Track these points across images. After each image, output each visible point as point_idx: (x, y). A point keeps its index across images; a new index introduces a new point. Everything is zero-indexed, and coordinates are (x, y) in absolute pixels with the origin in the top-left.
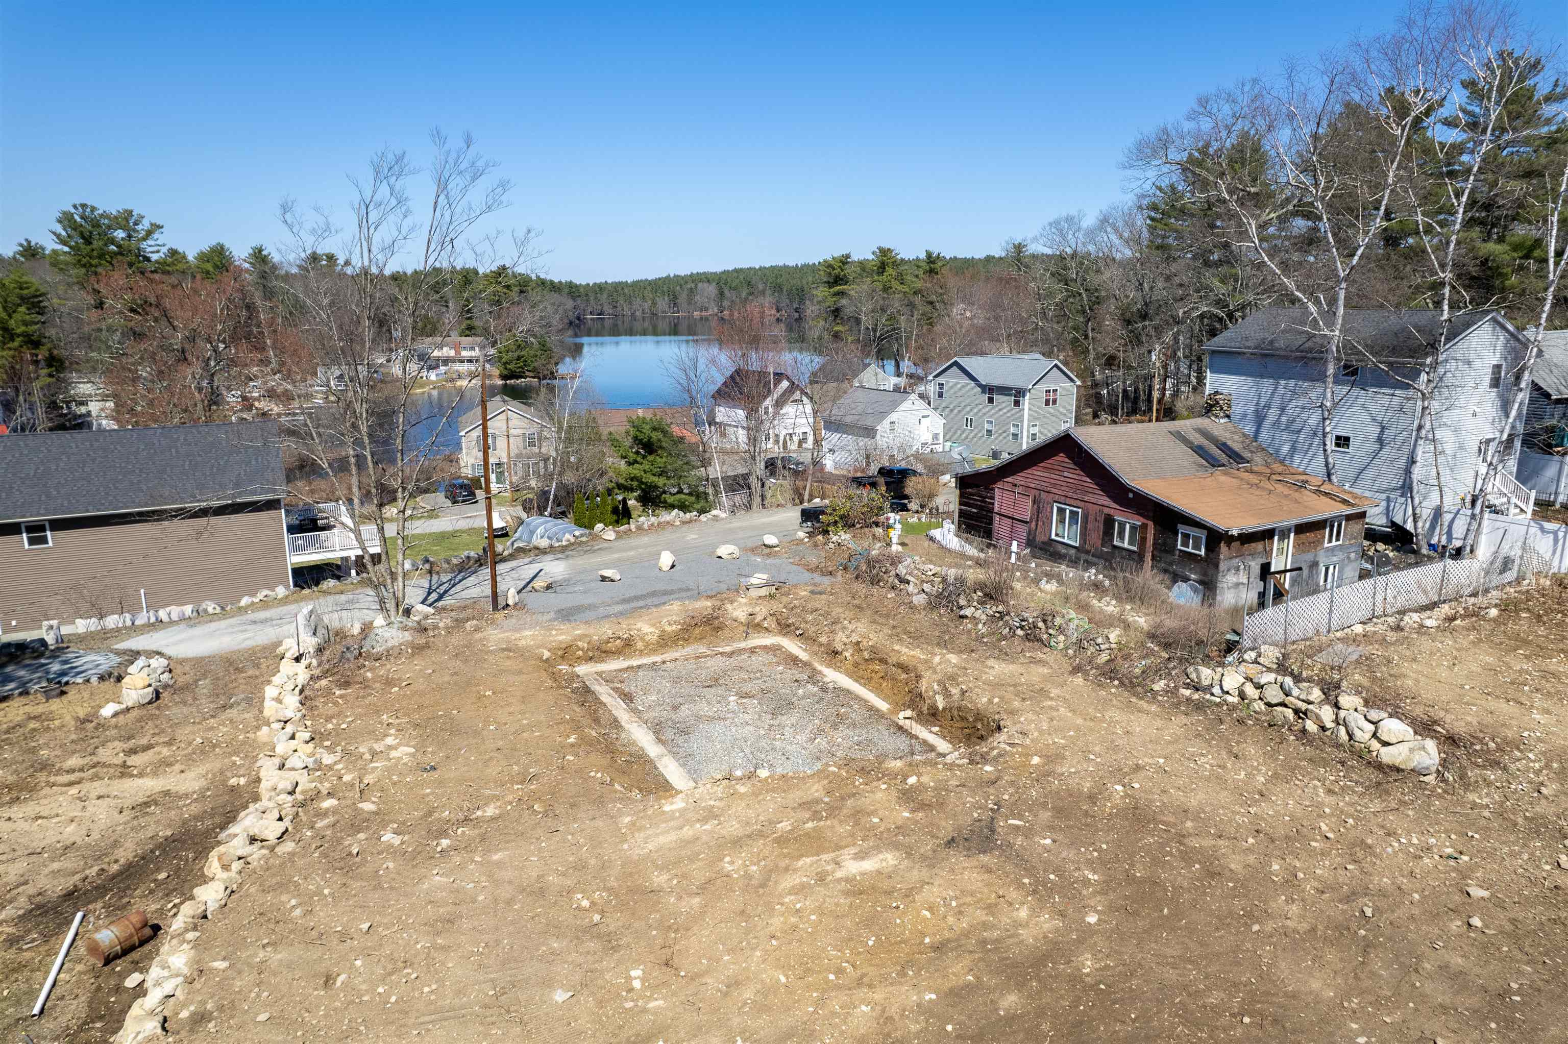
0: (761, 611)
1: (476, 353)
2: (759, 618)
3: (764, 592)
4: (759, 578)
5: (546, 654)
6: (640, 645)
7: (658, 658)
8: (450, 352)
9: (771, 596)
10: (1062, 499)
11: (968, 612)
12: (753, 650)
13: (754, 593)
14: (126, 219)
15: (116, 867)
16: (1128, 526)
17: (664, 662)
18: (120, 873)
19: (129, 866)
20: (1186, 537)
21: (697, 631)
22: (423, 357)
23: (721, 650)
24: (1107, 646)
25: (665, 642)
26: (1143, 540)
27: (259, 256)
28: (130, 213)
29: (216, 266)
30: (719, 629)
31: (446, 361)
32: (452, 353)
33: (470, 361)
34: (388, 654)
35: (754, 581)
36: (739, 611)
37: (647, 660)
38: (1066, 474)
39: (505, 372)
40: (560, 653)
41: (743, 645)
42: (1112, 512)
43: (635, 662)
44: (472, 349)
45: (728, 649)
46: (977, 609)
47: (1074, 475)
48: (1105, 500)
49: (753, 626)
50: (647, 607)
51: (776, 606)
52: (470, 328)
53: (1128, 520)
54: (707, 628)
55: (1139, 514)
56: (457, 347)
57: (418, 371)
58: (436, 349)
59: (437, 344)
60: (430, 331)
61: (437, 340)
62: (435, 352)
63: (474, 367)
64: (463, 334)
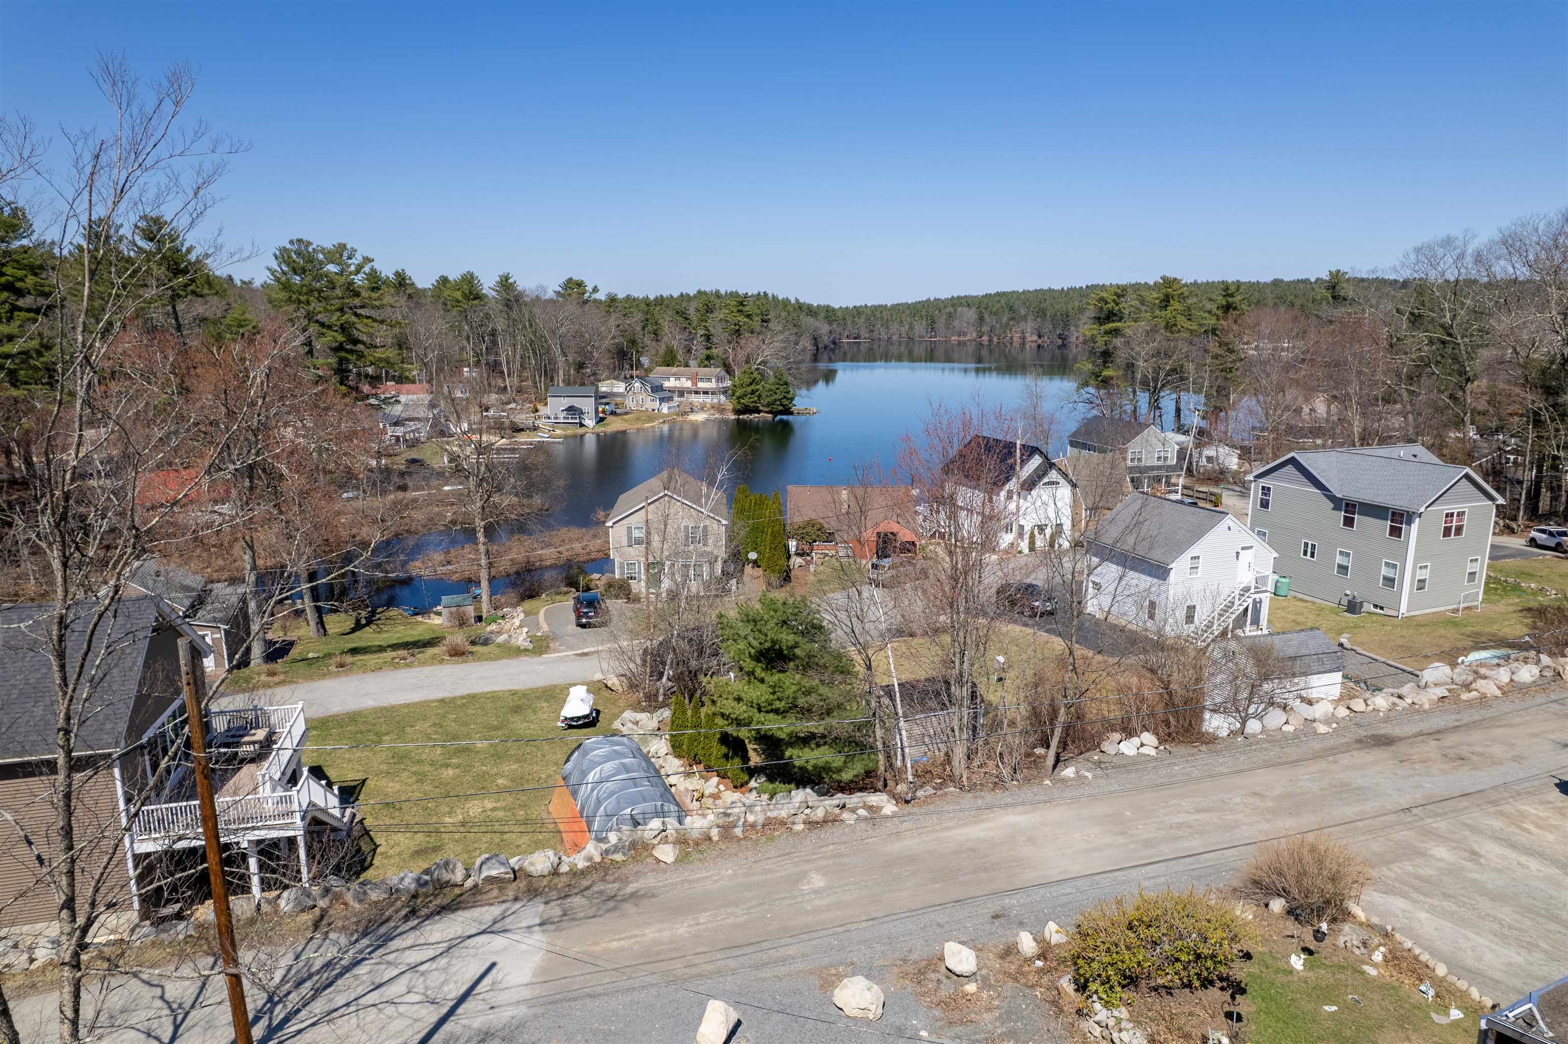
1: (712, 385)
14: (339, 253)
22: (657, 389)
27: (505, 284)
28: (343, 247)
29: (465, 296)
31: (681, 393)
32: (688, 384)
33: (706, 393)
39: (739, 407)
44: (709, 380)
52: (708, 358)
56: (695, 379)
57: (650, 403)
58: (672, 379)
59: (674, 374)
60: (670, 360)
61: (674, 369)
62: (671, 383)
63: (708, 399)
64: (701, 365)
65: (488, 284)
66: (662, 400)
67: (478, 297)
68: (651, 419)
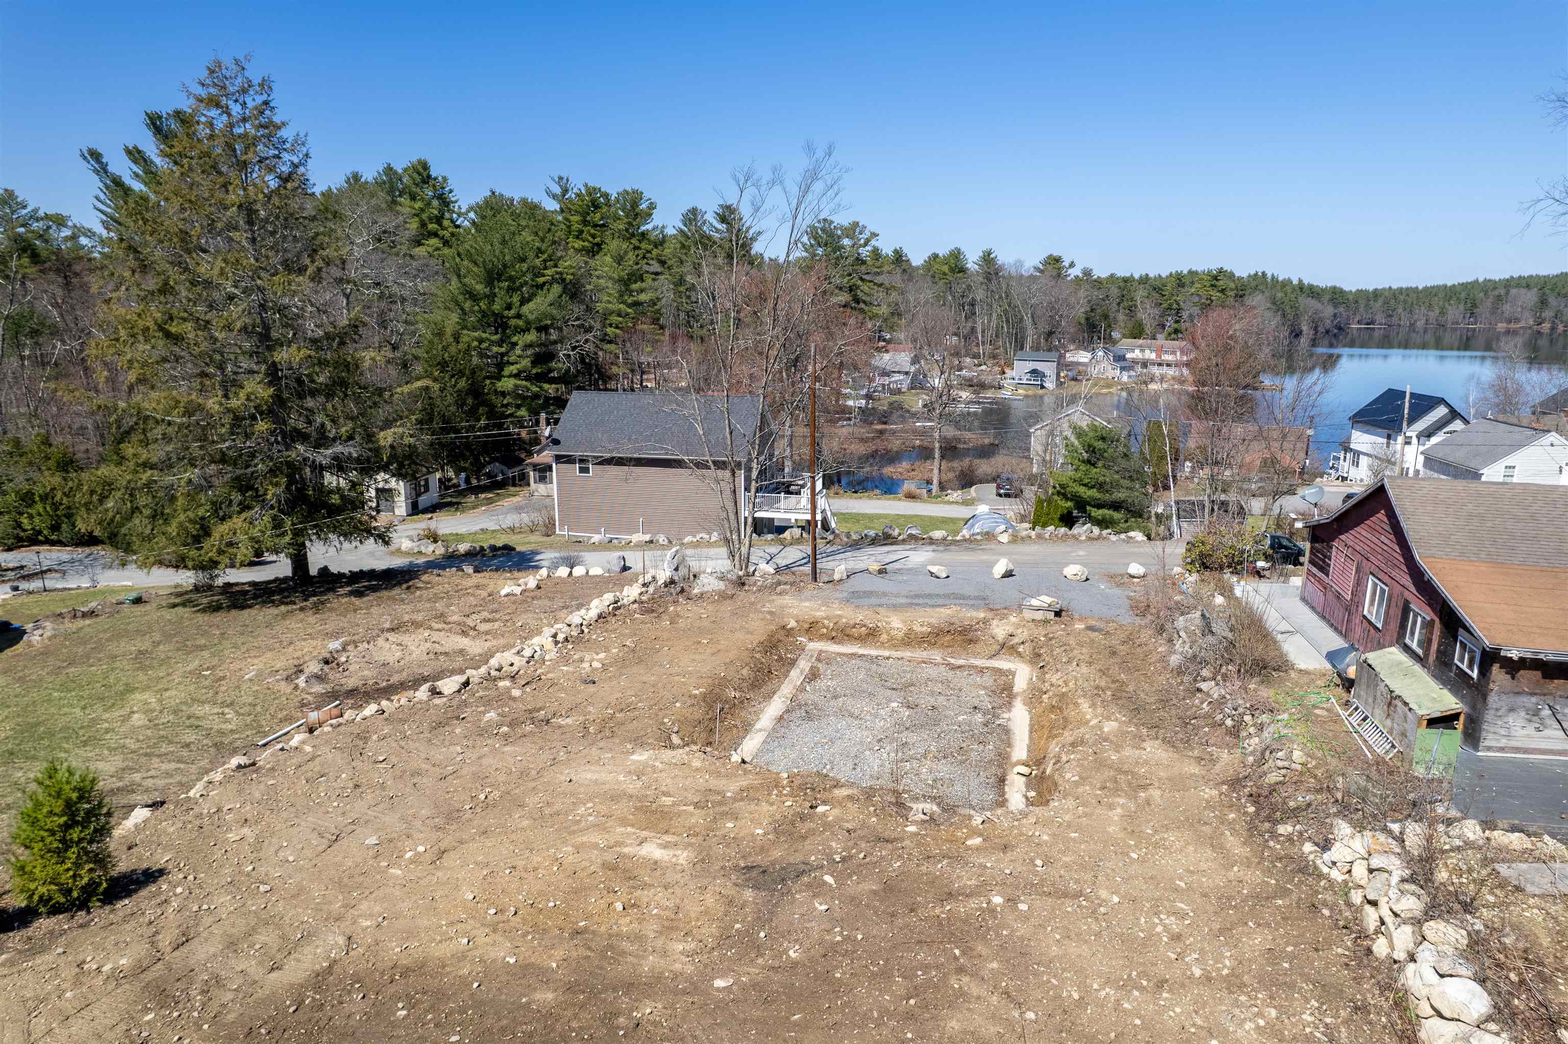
0: (1022, 634)
1: (1176, 357)
2: (1016, 640)
3: (1039, 616)
4: (1046, 600)
5: (792, 624)
6: (884, 637)
7: (886, 653)
8: (1151, 355)
9: (1046, 622)
10: (1376, 571)
11: (1204, 686)
12: (981, 671)
13: (1028, 615)
14: (853, 229)
15: (384, 684)
16: (1419, 619)
17: (888, 658)
18: (384, 688)
19: (391, 686)
20: (1464, 646)
21: (948, 638)
22: (1120, 358)
23: (952, 661)
24: (1286, 764)
25: (910, 640)
26: (1430, 641)
27: (988, 259)
28: (856, 224)
29: (952, 270)
30: (971, 641)
31: (1145, 364)
32: (1153, 356)
33: (1168, 365)
34: (701, 596)
35: (1035, 602)
36: (1000, 630)
37: (874, 652)
38: (1383, 538)
39: (1200, 379)
40: (806, 626)
41: (979, 662)
42: (1410, 597)
43: (861, 651)
44: (1174, 353)
45: (961, 662)
46: (1217, 684)
47: (1388, 540)
48: (1407, 581)
49: (1007, 647)
50: (926, 605)
51: (1040, 633)
52: (1176, 331)
53: (1422, 612)
54: (960, 638)
55: (1430, 605)
56: (1160, 351)
57: (1111, 371)
58: (1137, 351)
59: (1140, 346)
60: (1137, 332)
61: (1141, 341)
62: (1137, 354)
63: (1171, 372)
64: (1169, 337)
65: (972, 260)
66: (1123, 369)
67: (963, 270)
68: (1109, 386)
